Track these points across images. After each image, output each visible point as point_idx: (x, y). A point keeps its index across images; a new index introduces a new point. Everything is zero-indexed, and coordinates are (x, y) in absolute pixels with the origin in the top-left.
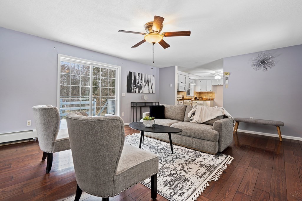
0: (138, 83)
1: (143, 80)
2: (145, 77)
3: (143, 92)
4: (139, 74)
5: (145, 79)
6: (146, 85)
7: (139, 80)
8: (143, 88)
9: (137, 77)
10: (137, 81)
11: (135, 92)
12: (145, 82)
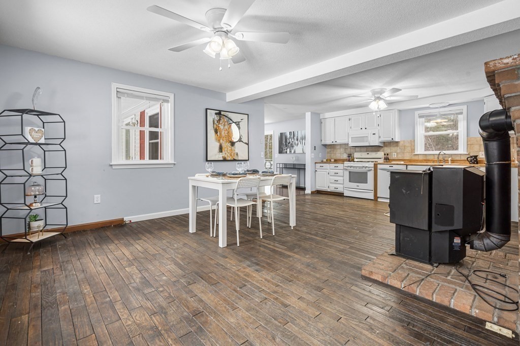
0: (290, 143)
1: (296, 138)
2: (298, 134)
3: (295, 152)
4: (290, 133)
5: (298, 137)
6: (299, 143)
7: (290, 140)
8: (295, 147)
9: (288, 136)
10: (288, 141)
11: (286, 153)
12: (297, 140)
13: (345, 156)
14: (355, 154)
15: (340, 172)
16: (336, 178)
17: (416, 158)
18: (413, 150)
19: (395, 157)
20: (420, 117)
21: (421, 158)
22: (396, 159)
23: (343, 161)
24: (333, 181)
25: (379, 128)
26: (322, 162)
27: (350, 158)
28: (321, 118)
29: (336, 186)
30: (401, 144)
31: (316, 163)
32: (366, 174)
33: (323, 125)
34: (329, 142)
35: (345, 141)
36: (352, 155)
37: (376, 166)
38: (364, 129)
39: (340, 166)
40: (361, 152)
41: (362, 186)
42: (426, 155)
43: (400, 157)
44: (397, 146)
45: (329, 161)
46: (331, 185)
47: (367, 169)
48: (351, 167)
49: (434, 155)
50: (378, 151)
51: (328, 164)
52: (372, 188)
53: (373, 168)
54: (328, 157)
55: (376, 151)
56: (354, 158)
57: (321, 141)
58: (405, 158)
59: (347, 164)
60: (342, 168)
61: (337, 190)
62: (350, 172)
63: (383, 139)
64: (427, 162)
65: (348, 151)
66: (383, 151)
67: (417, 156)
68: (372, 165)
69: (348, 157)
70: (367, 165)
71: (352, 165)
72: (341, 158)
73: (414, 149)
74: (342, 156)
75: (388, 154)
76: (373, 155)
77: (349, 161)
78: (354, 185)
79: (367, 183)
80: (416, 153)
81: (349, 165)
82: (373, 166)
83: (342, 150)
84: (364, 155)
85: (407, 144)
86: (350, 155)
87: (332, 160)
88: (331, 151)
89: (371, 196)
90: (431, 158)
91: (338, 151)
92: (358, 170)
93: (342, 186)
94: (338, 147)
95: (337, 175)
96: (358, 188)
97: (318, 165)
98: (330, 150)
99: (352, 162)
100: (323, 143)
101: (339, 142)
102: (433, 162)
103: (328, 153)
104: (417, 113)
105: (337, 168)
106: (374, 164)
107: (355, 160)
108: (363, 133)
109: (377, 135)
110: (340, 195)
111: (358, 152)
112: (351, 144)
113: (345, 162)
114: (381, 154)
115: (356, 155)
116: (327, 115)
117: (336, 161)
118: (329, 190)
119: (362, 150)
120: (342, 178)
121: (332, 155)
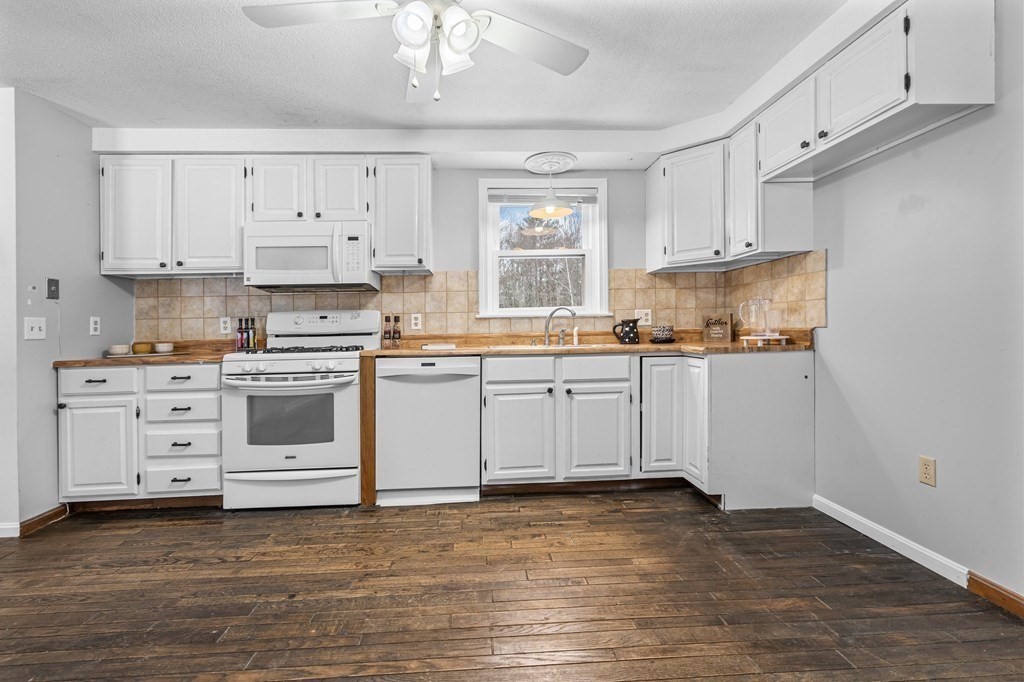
13: (226, 329)
14: (271, 317)
15: (204, 403)
16: (181, 432)
17: (481, 329)
18: (474, 304)
19: (419, 327)
20: (492, 198)
21: (496, 329)
22: (422, 333)
23: (217, 350)
24: (166, 449)
25: (369, 216)
26: (107, 359)
27: (250, 338)
28: (96, 147)
29: (180, 468)
30: (437, 282)
31: (57, 366)
32: (326, 401)
33: (107, 181)
34: (142, 264)
35: (226, 263)
36: (257, 325)
37: (367, 365)
38: (309, 215)
39: (203, 373)
40: (294, 309)
41: (308, 453)
42: (509, 319)
43: (435, 328)
44: (425, 289)
45: (144, 354)
46: (152, 468)
47: (332, 380)
48: (256, 376)
49: (530, 318)
50: (361, 307)
51: (133, 370)
52: (354, 457)
53: (356, 376)
54: (139, 332)
55: (352, 308)
56: (265, 337)
57: (101, 256)
58: (451, 332)
59: (235, 362)
60: (215, 385)
61: (188, 486)
62: (251, 399)
63: (386, 261)
64: (513, 343)
65: (242, 308)
66: (379, 307)
67: (486, 323)
68: (352, 362)
69: (240, 330)
70: (332, 365)
71: (262, 367)
72: (210, 337)
73: (477, 302)
74: (209, 330)
75: (397, 319)
76: (342, 321)
77: (244, 347)
78: (274, 454)
79: (331, 439)
80: (481, 315)
81: (248, 367)
82: (357, 368)
83: (211, 304)
84: (308, 321)
85: (455, 285)
86: (246, 325)
87: (162, 347)
88: (155, 308)
89: (349, 492)
90: (522, 328)
91: (195, 307)
92: (290, 387)
93: (211, 465)
94: (194, 290)
95: (188, 416)
96: (290, 464)
97: (73, 379)
98: (151, 301)
99: (260, 355)
100: (111, 265)
101: (195, 264)
102: (533, 343)
103: (142, 315)
104: (485, 183)
105: (187, 385)
106: (362, 358)
107: (271, 343)
108: (308, 232)
109: (363, 243)
110: (205, 509)
111: (279, 310)
112: (256, 276)
113: (227, 357)
114: (370, 318)
115: (277, 323)
116: (131, 137)
117: (183, 351)
118: (140, 493)
119: (298, 303)
120: (211, 430)
121: (164, 324)
